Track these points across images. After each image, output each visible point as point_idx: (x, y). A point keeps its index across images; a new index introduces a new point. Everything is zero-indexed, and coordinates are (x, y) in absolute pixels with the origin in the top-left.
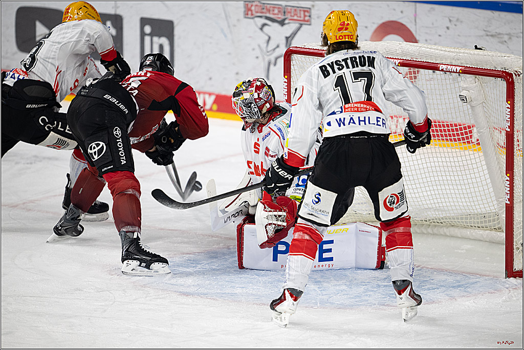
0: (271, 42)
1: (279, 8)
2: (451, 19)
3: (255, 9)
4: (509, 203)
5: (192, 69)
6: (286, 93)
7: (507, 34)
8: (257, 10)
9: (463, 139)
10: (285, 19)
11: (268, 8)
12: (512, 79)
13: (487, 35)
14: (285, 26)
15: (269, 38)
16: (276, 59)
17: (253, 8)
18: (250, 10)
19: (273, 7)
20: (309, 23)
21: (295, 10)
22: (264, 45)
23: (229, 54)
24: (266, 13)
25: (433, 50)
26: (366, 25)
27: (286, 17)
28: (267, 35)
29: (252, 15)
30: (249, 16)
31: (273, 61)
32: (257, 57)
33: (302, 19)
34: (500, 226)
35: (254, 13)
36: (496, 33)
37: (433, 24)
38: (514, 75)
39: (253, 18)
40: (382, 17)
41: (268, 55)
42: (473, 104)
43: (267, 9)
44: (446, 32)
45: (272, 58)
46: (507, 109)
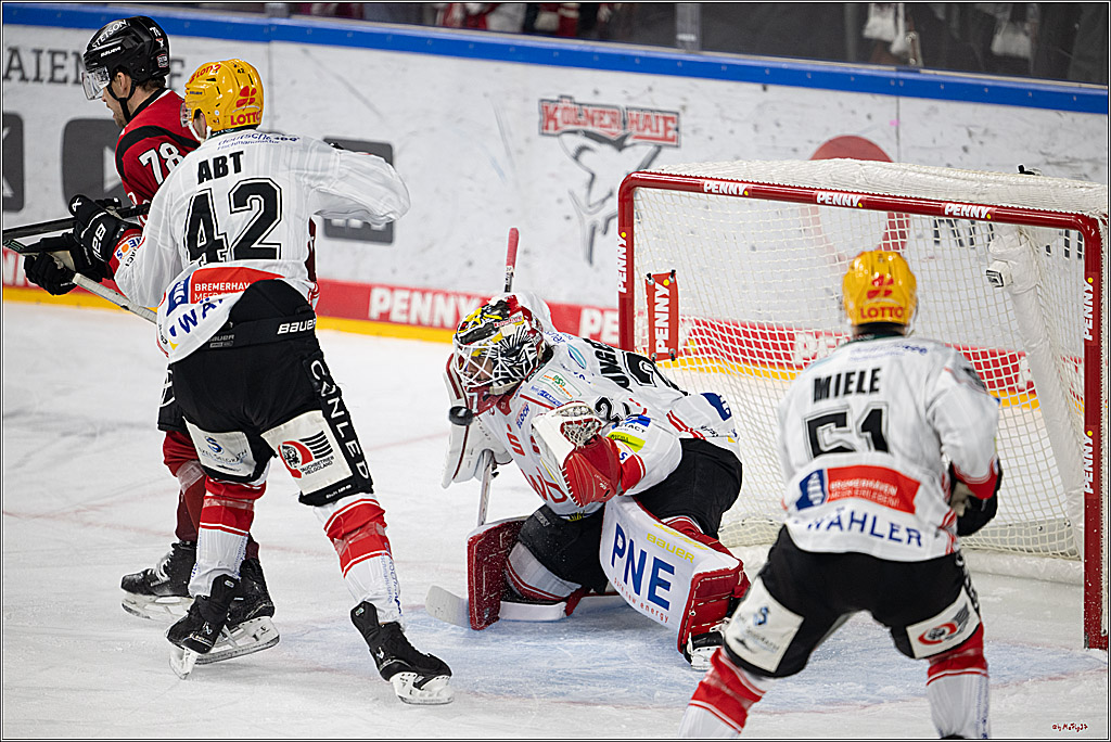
0: (595, 185)
1: (613, 113)
2: (971, 129)
3: (562, 116)
4: (1091, 491)
5: (430, 246)
6: (625, 269)
7: (1089, 161)
8: (566, 119)
9: (1001, 383)
10: (624, 137)
11: (590, 113)
12: (1097, 230)
13: (1048, 163)
14: (626, 152)
15: (593, 176)
16: (608, 220)
17: (558, 115)
18: (551, 117)
19: (601, 112)
20: (675, 143)
21: (647, 116)
22: (581, 192)
23: (509, 211)
24: (585, 124)
25: (932, 177)
26: (794, 146)
27: (628, 131)
28: (588, 170)
29: (556, 128)
30: (551, 131)
31: (601, 224)
32: (568, 218)
33: (661, 135)
34: (1073, 547)
35: (560, 124)
36: (1067, 157)
37: (934, 141)
38: (1100, 222)
39: (558, 136)
40: (828, 129)
41: (590, 213)
42: (1016, 289)
43: (587, 115)
44: (961, 158)
45: (600, 219)
46: (1086, 294)
